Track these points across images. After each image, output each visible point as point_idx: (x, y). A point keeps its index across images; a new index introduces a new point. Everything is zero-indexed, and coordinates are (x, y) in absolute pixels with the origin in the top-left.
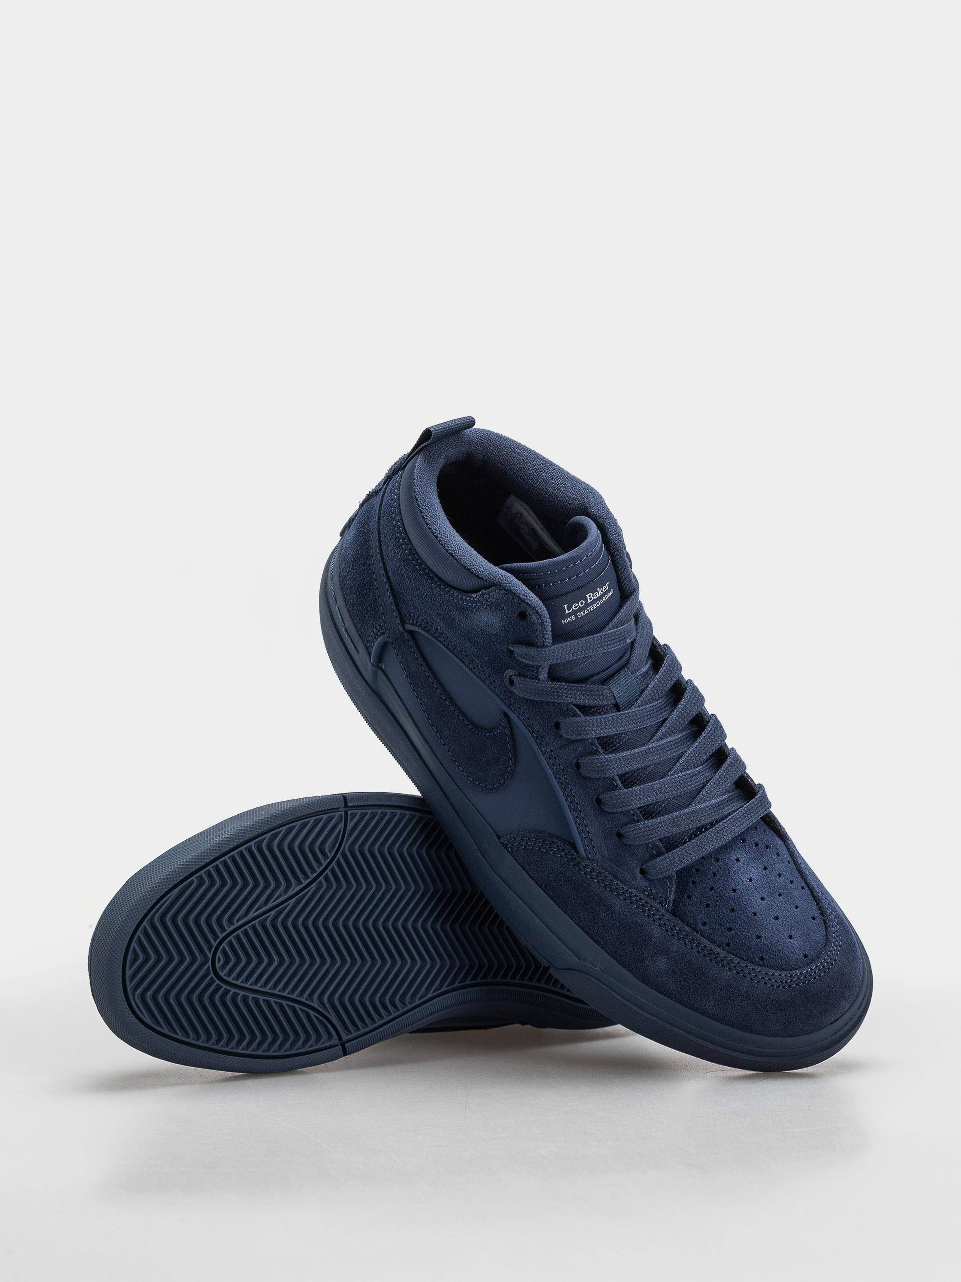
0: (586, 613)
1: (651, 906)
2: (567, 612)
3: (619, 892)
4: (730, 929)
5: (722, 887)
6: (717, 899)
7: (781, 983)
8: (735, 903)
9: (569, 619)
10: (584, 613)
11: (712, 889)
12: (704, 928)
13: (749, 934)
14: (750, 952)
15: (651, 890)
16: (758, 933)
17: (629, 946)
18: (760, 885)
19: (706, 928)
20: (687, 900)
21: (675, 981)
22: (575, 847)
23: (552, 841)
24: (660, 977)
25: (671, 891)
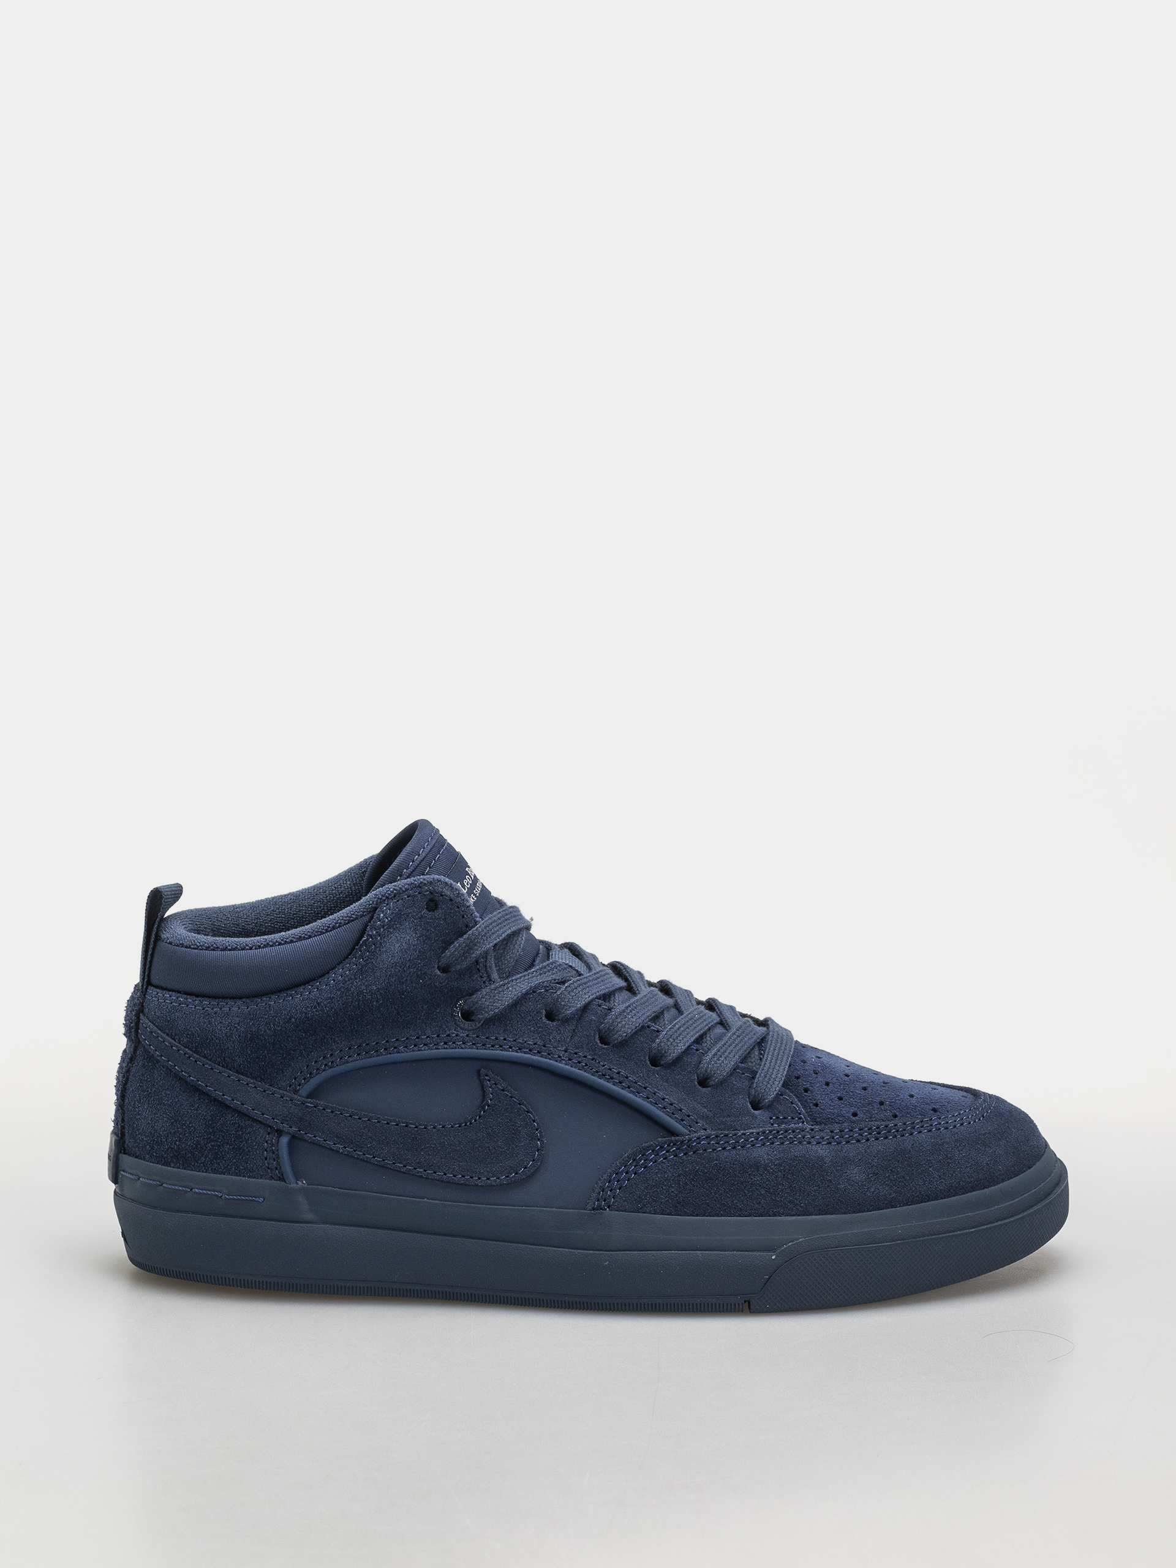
3: (751, 1141)
4: (882, 1103)
5: (835, 1077)
6: (842, 1087)
8: (860, 1082)
12: (859, 1118)
14: (919, 1109)
15: (778, 1117)
16: (907, 1093)
17: (810, 1186)
19: (861, 1115)
20: (818, 1108)
21: (884, 1182)
22: (671, 1132)
23: (644, 1149)
24: (867, 1191)
25: (797, 1105)
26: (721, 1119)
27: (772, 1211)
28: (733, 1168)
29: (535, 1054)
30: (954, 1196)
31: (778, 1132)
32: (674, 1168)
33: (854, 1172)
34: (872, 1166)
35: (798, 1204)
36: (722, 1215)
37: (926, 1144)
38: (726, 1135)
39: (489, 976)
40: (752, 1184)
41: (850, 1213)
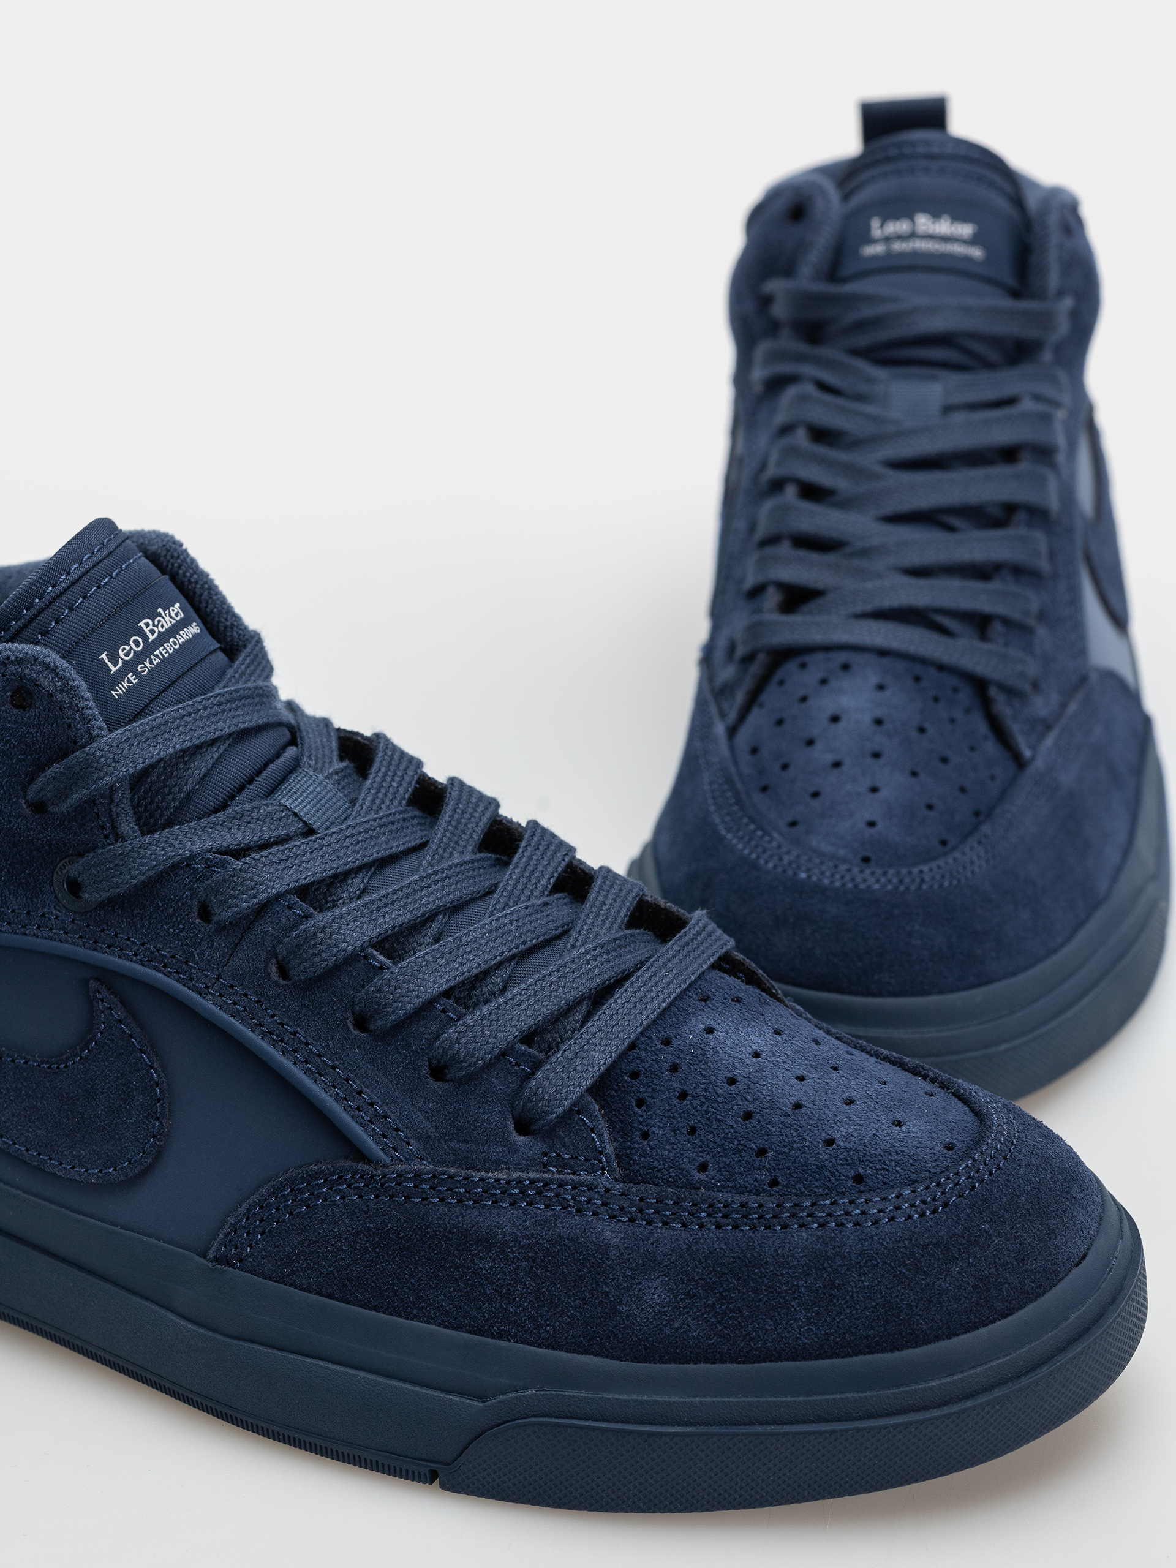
0: (155, 662)
1: (574, 1188)
2: (114, 669)
3: (494, 1195)
4: (762, 1152)
5: (704, 1083)
6: (704, 1108)
7: (924, 1206)
8: (746, 1100)
9: (126, 684)
10: (151, 663)
11: (683, 1096)
12: (707, 1176)
13: (807, 1144)
14: (827, 1174)
15: (558, 1155)
16: (824, 1135)
17: (569, 1297)
18: (783, 1058)
19: (711, 1171)
20: (645, 1143)
21: (702, 1314)
22: (359, 1154)
23: (310, 1176)
24: (665, 1326)
25: (600, 1136)
26: (453, 1144)
27: (498, 1328)
28: (449, 1239)
29: (169, 975)
30: (829, 1357)
31: (546, 1185)
32: (352, 1219)
33: (655, 1285)
34: (689, 1281)
35: (541, 1325)
36: (415, 1318)
37: (802, 1251)
38: (451, 1177)
39: (114, 828)
40: (473, 1272)
41: (627, 1360)
